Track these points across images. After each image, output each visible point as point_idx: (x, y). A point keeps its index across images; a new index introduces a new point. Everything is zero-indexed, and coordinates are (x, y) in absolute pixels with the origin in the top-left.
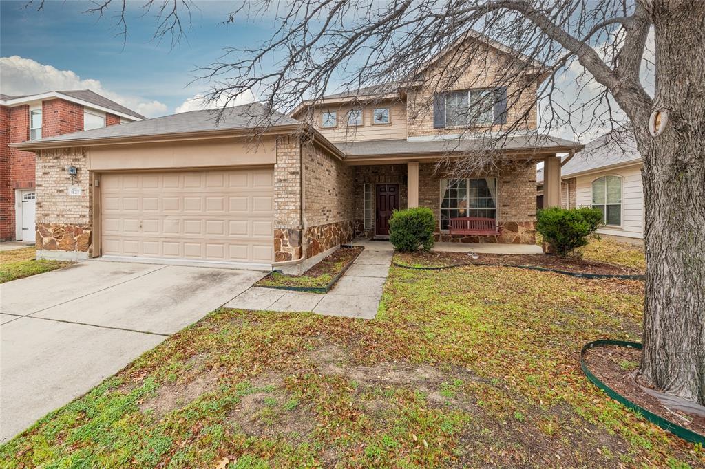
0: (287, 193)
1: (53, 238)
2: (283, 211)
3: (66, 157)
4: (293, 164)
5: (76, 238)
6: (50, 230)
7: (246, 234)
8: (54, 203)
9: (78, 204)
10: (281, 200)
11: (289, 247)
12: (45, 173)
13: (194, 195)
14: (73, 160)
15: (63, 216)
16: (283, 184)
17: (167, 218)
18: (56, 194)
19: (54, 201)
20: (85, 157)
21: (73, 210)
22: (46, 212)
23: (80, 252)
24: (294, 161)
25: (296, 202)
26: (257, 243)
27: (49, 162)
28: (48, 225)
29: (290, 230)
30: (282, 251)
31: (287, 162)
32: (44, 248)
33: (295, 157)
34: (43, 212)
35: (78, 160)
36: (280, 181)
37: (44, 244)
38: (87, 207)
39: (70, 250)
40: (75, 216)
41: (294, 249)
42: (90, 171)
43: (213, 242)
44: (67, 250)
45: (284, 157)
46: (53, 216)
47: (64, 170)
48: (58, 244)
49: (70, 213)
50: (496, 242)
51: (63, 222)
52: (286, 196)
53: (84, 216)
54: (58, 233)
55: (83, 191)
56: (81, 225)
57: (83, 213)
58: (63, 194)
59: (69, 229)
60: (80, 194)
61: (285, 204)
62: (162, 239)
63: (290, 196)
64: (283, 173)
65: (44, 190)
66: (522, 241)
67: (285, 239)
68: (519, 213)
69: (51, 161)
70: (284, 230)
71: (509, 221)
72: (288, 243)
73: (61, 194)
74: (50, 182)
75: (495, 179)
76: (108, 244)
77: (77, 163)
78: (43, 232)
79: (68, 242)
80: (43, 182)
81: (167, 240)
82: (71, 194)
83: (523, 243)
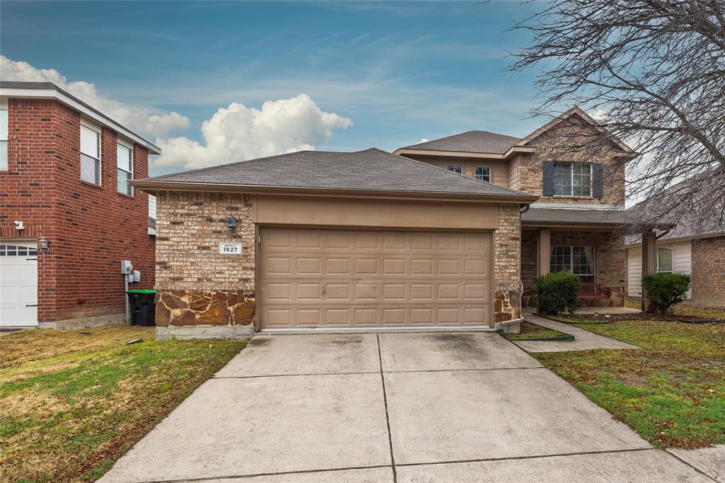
0: (507, 257)
1: (189, 309)
2: (505, 274)
3: (214, 204)
4: (513, 230)
5: (231, 309)
6: (185, 299)
7: (457, 297)
8: (192, 263)
9: (236, 264)
10: (502, 264)
11: (510, 307)
12: (174, 223)
13: (397, 257)
14: (227, 209)
15: (209, 280)
16: (504, 249)
17: (361, 282)
18: (196, 252)
19: (193, 260)
20: (247, 205)
21: (226, 272)
22: (177, 275)
23: (238, 326)
24: (515, 228)
25: (516, 266)
26: (468, 306)
27: (183, 208)
28: (182, 293)
29: (510, 292)
30: (503, 311)
31: (508, 228)
32: (172, 324)
33: (515, 224)
34: (172, 275)
35: (237, 209)
36: (501, 245)
37: (172, 317)
38: (252, 269)
39: (220, 324)
40: (231, 280)
41: (514, 310)
42: (256, 224)
43: (419, 306)
44: (215, 324)
45: (505, 224)
46: (190, 280)
47: (211, 220)
48: (198, 317)
49: (222, 276)
50: (594, 306)
51: (207, 288)
52: (507, 260)
53: (246, 280)
54: (199, 303)
55: (244, 248)
56: (240, 292)
57: (244, 277)
58: (208, 252)
59: (220, 296)
60: (239, 251)
61: (506, 267)
62: (354, 306)
63: (510, 260)
64: (504, 239)
65: (171, 246)
66: (615, 304)
67: (506, 300)
68: (612, 279)
69: (185, 208)
70: (504, 291)
71: (605, 286)
72: (509, 304)
73: (204, 252)
74: (186, 235)
75: (592, 248)
76: (271, 314)
77: (233, 213)
78: (172, 301)
79: (217, 314)
80: (171, 235)
81: (360, 307)
82: (222, 251)
83: (615, 306)
